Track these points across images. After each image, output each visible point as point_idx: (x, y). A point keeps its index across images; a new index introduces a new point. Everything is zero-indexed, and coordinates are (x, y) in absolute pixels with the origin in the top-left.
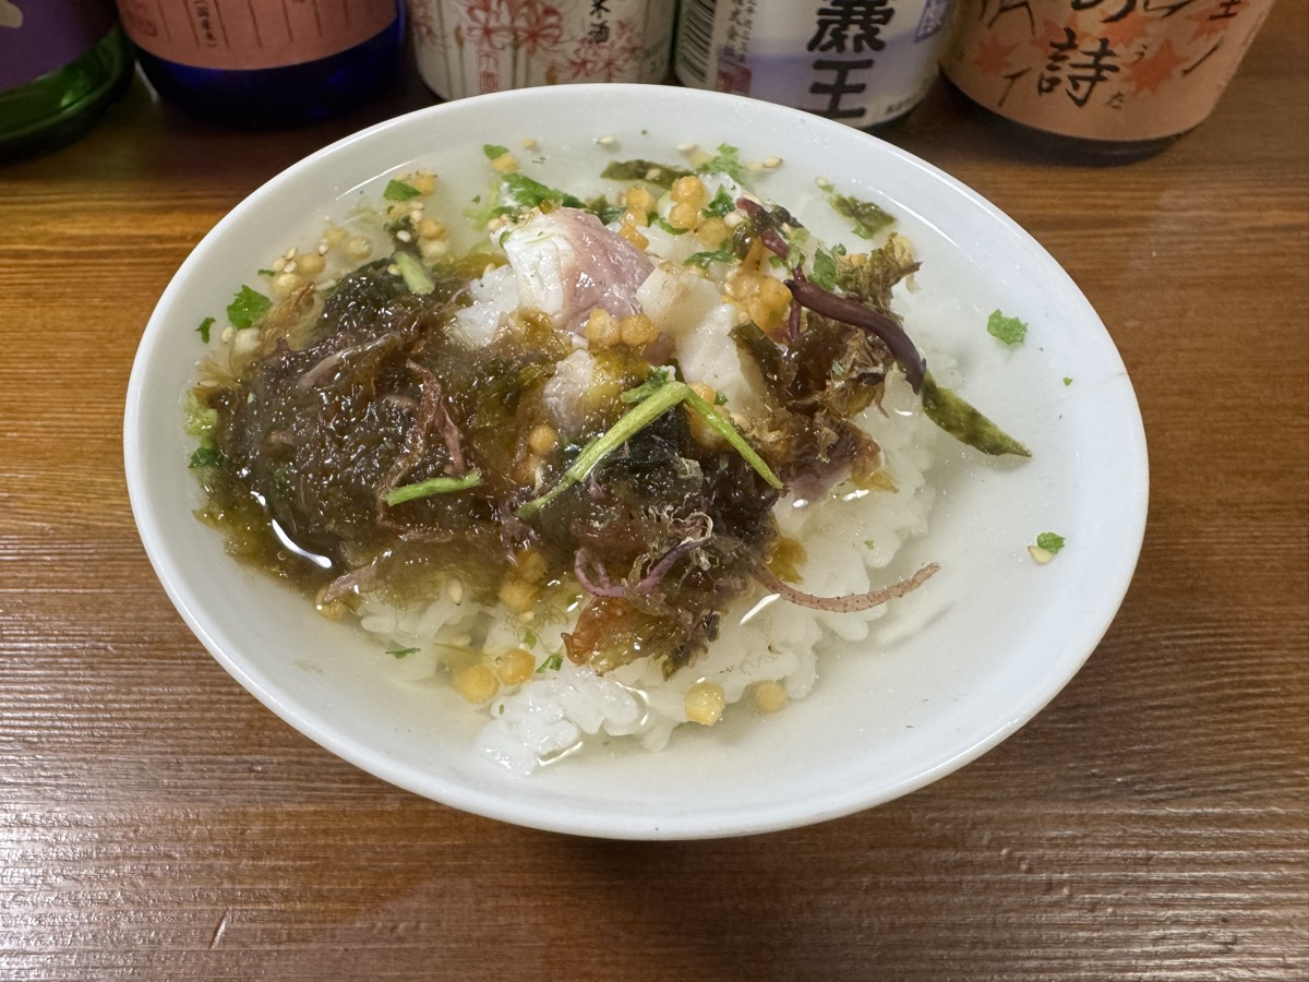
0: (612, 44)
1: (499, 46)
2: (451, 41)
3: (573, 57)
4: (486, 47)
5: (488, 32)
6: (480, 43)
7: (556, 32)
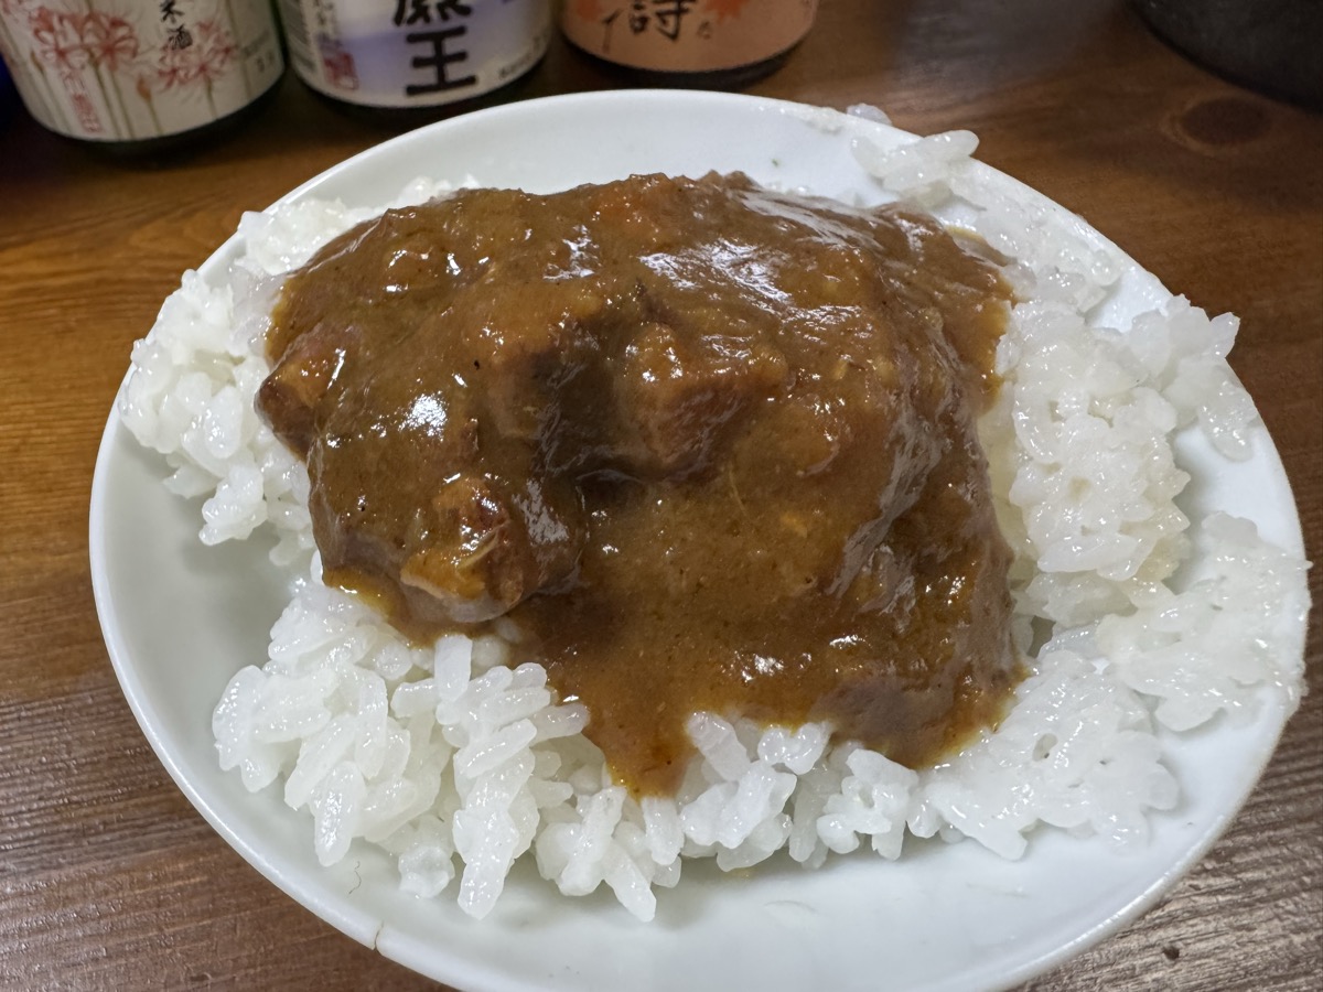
0: (200, 48)
1: (78, 65)
2: (32, 68)
3: (159, 66)
4: (66, 70)
5: (62, 54)
6: (58, 66)
7: (131, 44)
